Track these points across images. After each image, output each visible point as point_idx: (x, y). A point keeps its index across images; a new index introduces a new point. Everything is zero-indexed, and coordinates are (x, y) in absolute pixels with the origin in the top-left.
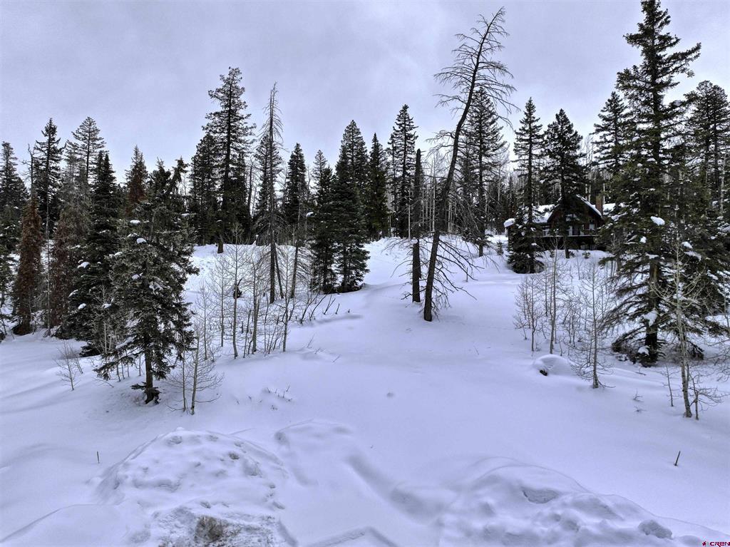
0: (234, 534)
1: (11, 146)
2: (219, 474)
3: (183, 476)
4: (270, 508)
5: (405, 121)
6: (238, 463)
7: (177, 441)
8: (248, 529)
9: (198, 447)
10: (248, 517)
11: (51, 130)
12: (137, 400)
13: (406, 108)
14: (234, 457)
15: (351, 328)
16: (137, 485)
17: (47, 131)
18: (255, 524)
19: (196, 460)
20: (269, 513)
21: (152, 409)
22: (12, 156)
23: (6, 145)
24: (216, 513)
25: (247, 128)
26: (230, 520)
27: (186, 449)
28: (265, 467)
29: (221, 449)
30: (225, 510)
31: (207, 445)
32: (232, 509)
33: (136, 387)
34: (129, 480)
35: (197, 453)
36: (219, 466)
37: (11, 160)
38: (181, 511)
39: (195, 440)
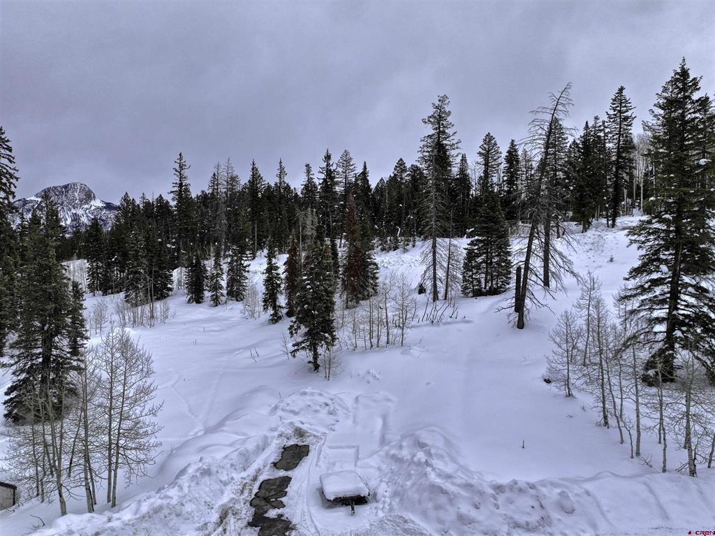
0: (308, 436)
1: (311, 165)
2: (316, 411)
3: (302, 409)
4: (329, 430)
5: (621, 103)
6: (327, 408)
7: (305, 394)
8: (314, 436)
9: (312, 398)
10: (317, 431)
11: (328, 157)
12: (311, 369)
13: (621, 89)
14: (327, 405)
16: (283, 410)
17: (325, 158)
18: (319, 434)
19: (309, 403)
20: (327, 432)
21: (314, 374)
22: (311, 173)
23: (307, 166)
24: (304, 427)
25: (453, 145)
26: (309, 431)
27: (308, 397)
28: (340, 412)
29: (322, 400)
30: (310, 426)
31: (317, 397)
32: (313, 427)
33: (310, 362)
34: (281, 407)
35: (312, 400)
36: (318, 408)
37: (311, 176)
38: (292, 423)
39: (312, 394)
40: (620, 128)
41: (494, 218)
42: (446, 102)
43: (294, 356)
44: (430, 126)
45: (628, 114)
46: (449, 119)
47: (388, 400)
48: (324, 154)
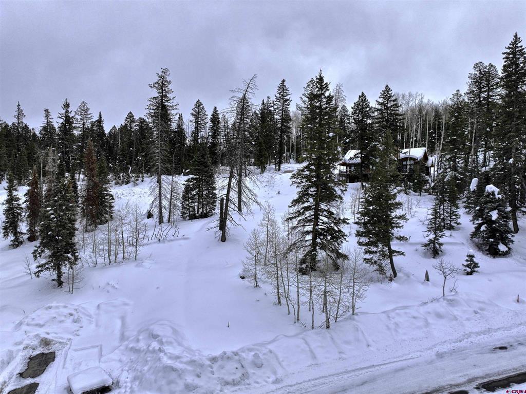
0: (54, 344)
1: (49, 111)
2: (61, 322)
3: (47, 322)
4: (74, 335)
5: (283, 90)
6: (72, 317)
7: (50, 308)
8: (60, 343)
9: (57, 310)
10: (62, 338)
11: (67, 106)
12: (54, 285)
13: (283, 81)
14: (71, 315)
15: (180, 245)
16: (28, 325)
17: (64, 106)
18: (64, 341)
19: (54, 315)
20: (72, 337)
21: (59, 290)
22: (50, 117)
23: (46, 110)
24: (49, 337)
25: (173, 106)
26: (55, 339)
27: (53, 311)
28: (84, 320)
29: (66, 311)
30: (55, 335)
31: (62, 310)
32: (59, 335)
33: (53, 280)
34: (26, 322)
35: (56, 312)
36: (63, 318)
37: (50, 120)
38: (37, 335)
39: (57, 307)
40: (283, 106)
41: (204, 163)
42: (168, 73)
43: (38, 276)
44: (155, 90)
45: (287, 98)
46: (170, 87)
47: (126, 304)
48: (63, 102)
